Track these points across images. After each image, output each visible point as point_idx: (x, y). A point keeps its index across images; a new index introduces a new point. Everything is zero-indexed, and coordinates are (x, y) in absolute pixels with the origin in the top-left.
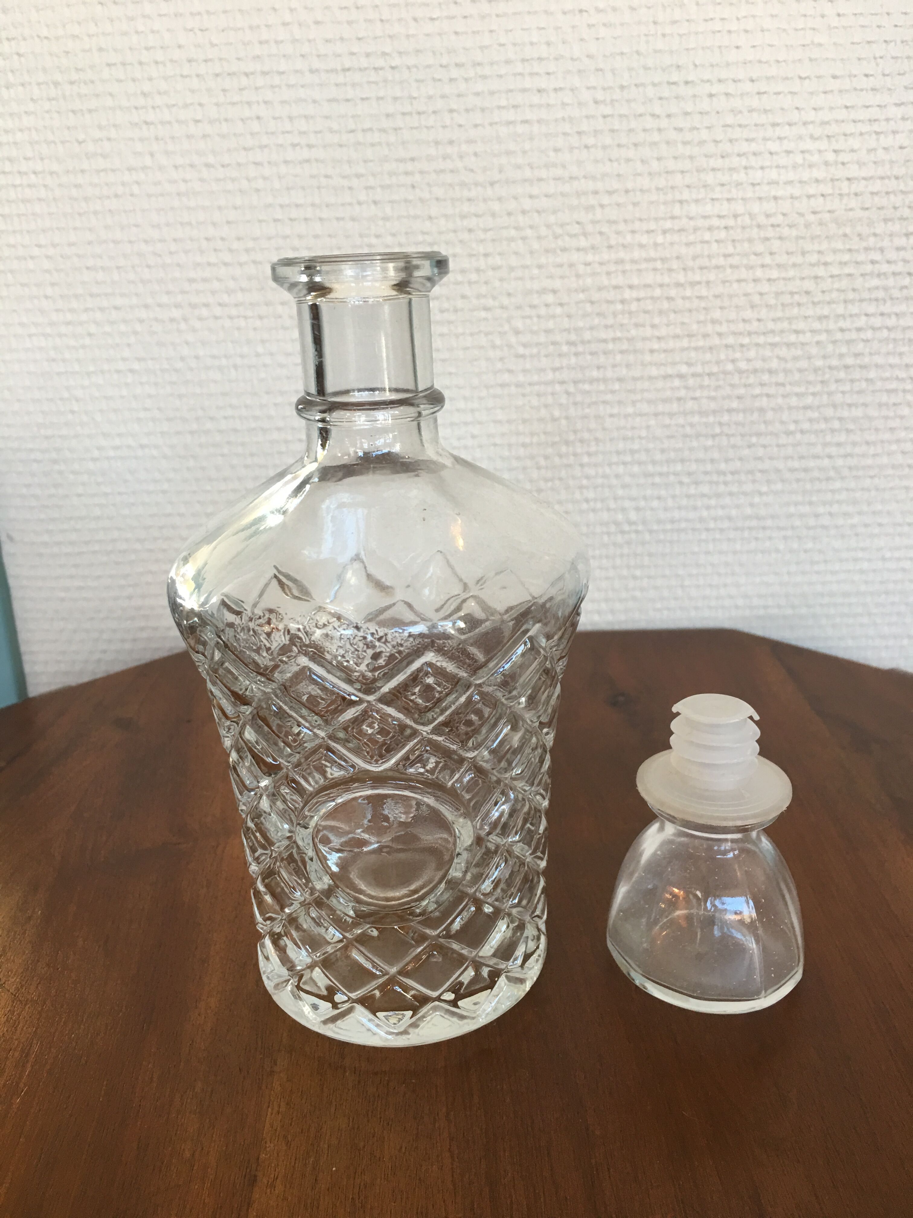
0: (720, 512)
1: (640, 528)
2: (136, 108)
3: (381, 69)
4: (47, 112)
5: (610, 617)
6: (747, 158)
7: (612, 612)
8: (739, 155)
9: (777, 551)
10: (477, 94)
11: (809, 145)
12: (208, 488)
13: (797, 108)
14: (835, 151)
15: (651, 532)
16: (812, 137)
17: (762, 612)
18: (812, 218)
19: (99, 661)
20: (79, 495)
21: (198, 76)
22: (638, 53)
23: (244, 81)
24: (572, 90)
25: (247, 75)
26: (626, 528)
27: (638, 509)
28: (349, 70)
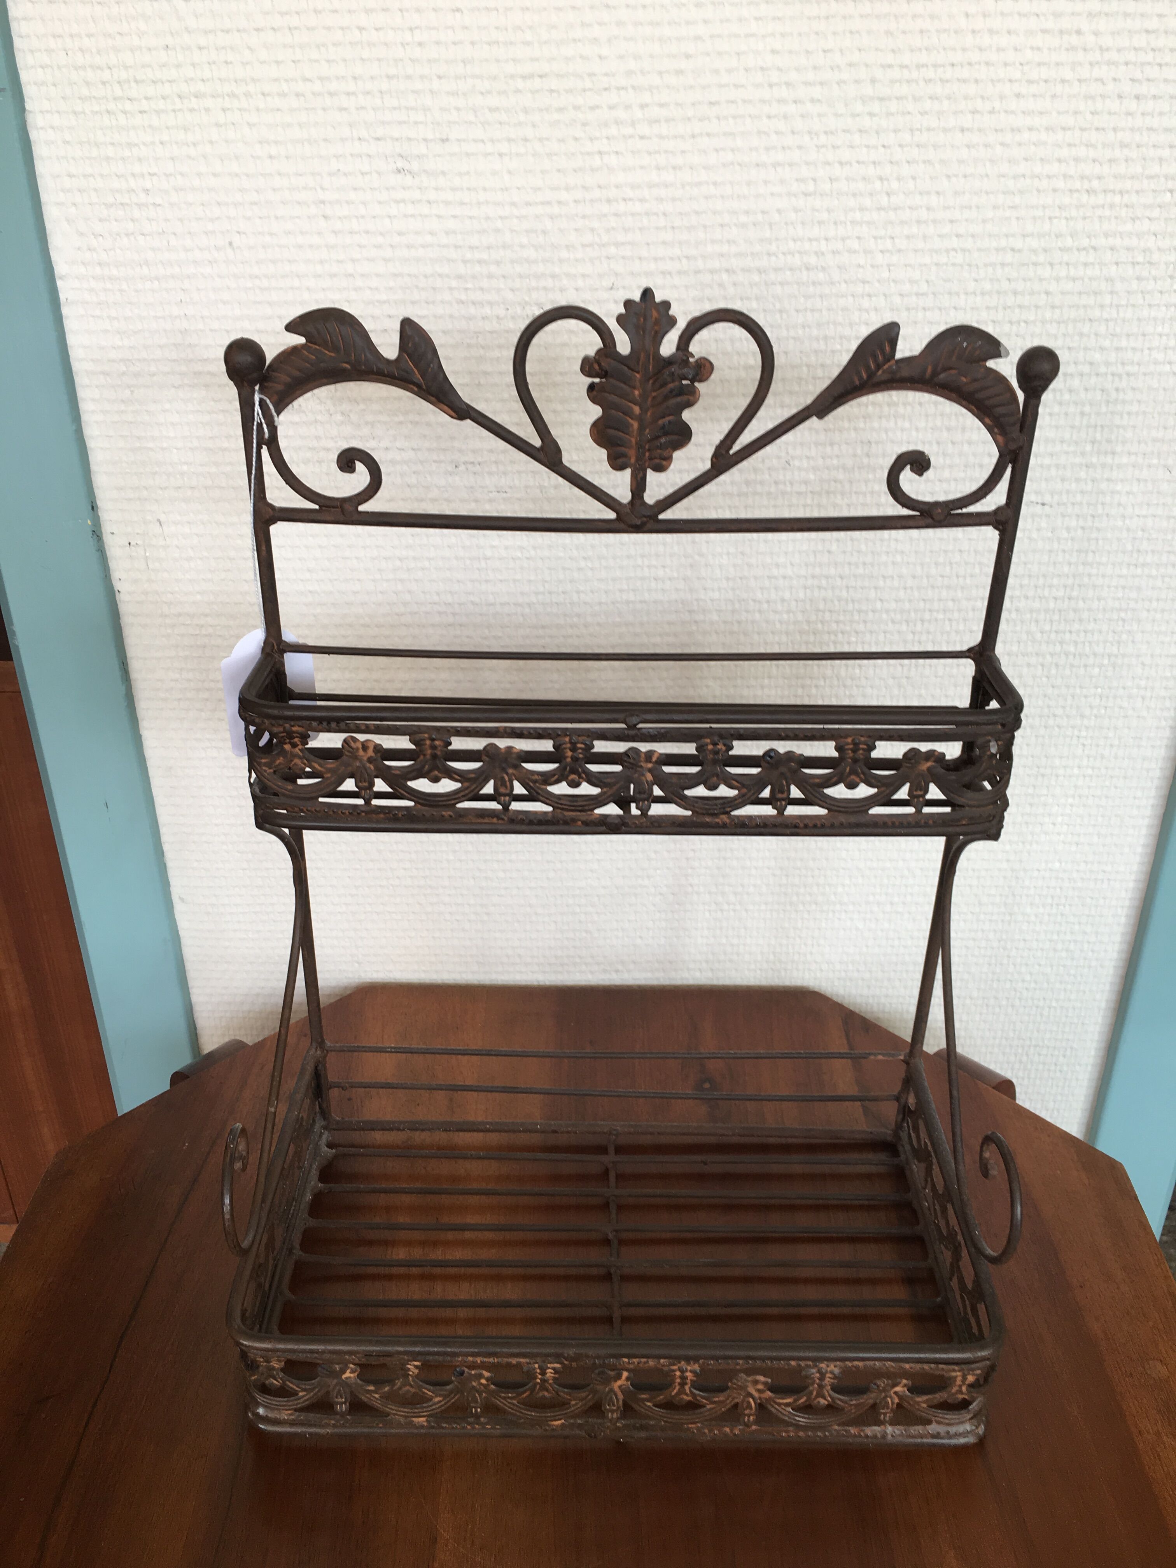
0: (808, 898)
1: (738, 907)
2: (302, 580)
3: (519, 558)
4: (223, 580)
5: (710, 974)
6: (836, 636)
7: (712, 970)
8: (829, 633)
9: (857, 929)
10: (600, 580)
11: (890, 627)
12: (358, 867)
13: (881, 600)
14: (913, 633)
15: (746, 911)
16: (893, 622)
17: (843, 974)
18: (891, 682)
19: (258, 995)
20: (244, 869)
21: (357, 558)
22: (742, 553)
23: (398, 563)
24: (684, 579)
25: (400, 559)
26: (726, 907)
27: (735, 894)
28: (489, 559)
